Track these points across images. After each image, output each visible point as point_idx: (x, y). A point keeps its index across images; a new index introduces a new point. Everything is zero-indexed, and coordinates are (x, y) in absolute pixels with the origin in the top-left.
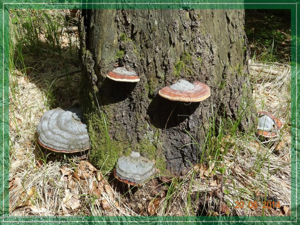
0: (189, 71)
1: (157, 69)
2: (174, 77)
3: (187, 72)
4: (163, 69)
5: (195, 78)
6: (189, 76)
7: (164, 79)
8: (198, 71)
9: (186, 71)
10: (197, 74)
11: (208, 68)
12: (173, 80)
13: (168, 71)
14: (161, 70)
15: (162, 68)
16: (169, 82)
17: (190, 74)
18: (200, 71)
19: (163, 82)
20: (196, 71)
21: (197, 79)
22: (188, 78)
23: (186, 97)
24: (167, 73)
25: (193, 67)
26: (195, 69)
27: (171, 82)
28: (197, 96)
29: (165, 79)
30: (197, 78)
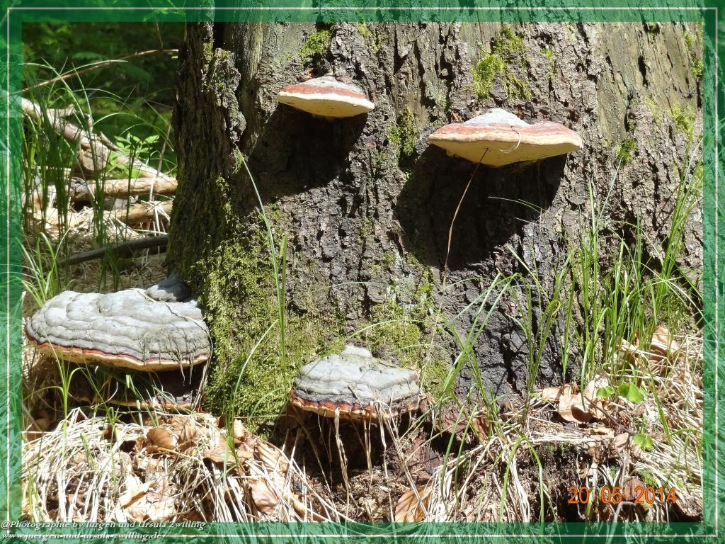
0: (517, 85)
1: (425, 76)
2: (473, 98)
3: (512, 87)
4: (442, 77)
5: (537, 108)
6: (518, 102)
7: (444, 105)
8: (546, 88)
9: (508, 85)
10: (541, 97)
11: (575, 86)
12: (470, 108)
13: (456, 81)
14: (436, 81)
15: (437, 73)
16: (460, 115)
17: (523, 96)
18: (551, 88)
19: (442, 115)
20: (538, 86)
21: (544, 112)
22: (515, 106)
23: (504, 131)
24: (453, 88)
25: (530, 75)
26: (535, 80)
27: (465, 115)
28: (536, 132)
29: (449, 103)
30: (541, 111)
